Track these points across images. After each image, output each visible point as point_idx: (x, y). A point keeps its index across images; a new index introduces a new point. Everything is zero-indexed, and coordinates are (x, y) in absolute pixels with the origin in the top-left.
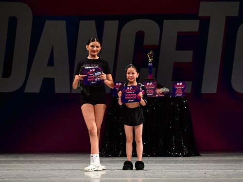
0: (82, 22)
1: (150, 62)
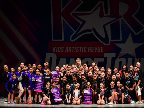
0: (71, 59)
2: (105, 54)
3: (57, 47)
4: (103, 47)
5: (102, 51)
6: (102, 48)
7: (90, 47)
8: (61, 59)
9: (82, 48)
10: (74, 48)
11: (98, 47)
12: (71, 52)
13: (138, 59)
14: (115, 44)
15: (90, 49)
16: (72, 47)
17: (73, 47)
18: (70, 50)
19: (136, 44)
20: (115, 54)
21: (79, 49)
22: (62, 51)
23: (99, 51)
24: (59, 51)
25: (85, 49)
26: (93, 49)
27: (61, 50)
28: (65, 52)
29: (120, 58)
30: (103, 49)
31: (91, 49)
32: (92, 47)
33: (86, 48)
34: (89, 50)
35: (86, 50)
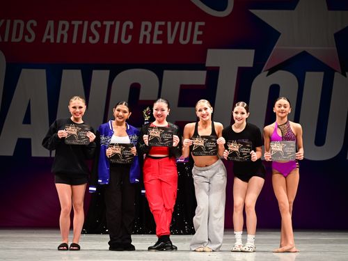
0: (65, 72)
1: (147, 121)
2: (210, 52)
3: (9, 22)
4: (203, 24)
5: (198, 39)
6: (200, 28)
7: (150, 24)
8: (24, 71)
9: (113, 28)
10: (81, 27)
11: (183, 24)
12: (65, 41)
13: (345, 76)
14: (252, 11)
15: (149, 32)
16: (73, 22)
17: (77, 23)
18: (62, 36)
19: (339, 12)
20: (252, 52)
21: (102, 31)
22: (30, 37)
23: (185, 39)
24: (17, 37)
25: (128, 32)
26: (161, 32)
27: (26, 32)
28: (44, 41)
29: (271, 71)
30: (201, 33)
31: (152, 33)
32: (158, 24)
33: (131, 27)
34: (145, 37)
35: (130, 37)
